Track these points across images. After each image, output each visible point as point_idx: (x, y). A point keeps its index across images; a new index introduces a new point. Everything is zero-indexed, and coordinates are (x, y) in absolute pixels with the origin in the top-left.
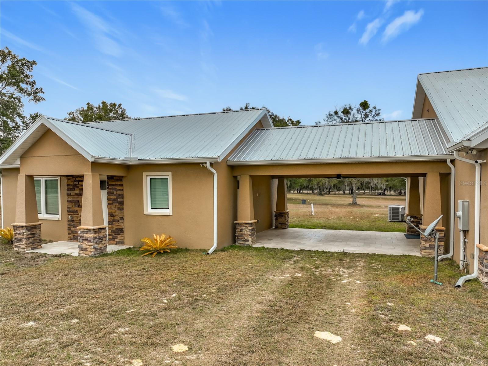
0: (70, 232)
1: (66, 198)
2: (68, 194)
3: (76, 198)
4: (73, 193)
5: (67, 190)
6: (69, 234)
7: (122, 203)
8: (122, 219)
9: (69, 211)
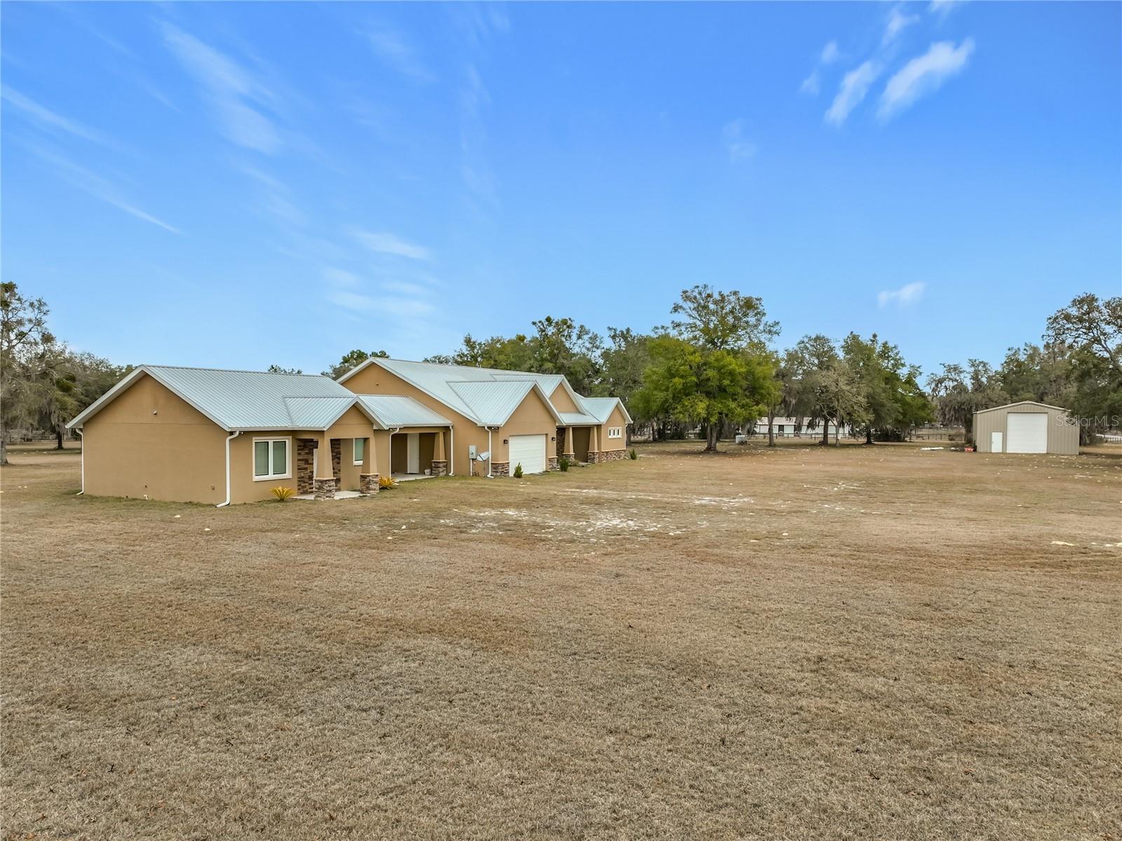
0: (300, 487)
1: (297, 457)
2: (299, 454)
3: (306, 457)
4: (303, 453)
5: (298, 450)
6: (299, 489)
7: (339, 458)
8: (340, 470)
9: (299, 469)
